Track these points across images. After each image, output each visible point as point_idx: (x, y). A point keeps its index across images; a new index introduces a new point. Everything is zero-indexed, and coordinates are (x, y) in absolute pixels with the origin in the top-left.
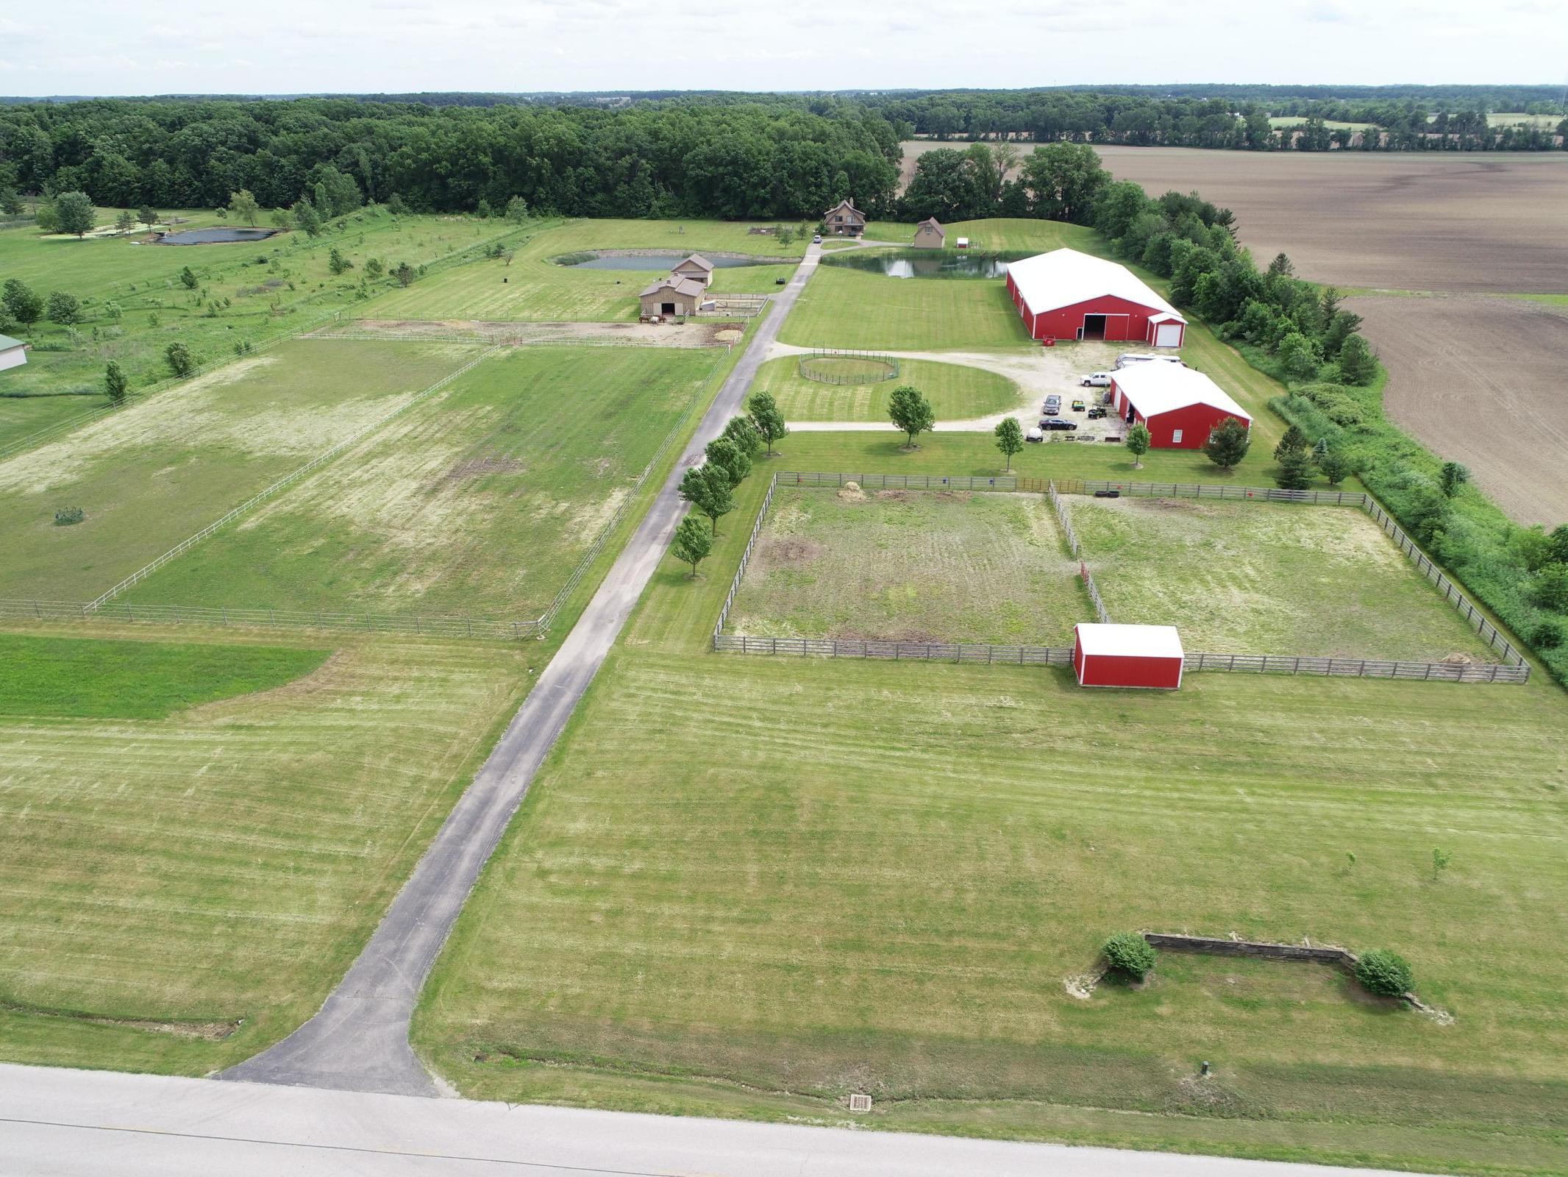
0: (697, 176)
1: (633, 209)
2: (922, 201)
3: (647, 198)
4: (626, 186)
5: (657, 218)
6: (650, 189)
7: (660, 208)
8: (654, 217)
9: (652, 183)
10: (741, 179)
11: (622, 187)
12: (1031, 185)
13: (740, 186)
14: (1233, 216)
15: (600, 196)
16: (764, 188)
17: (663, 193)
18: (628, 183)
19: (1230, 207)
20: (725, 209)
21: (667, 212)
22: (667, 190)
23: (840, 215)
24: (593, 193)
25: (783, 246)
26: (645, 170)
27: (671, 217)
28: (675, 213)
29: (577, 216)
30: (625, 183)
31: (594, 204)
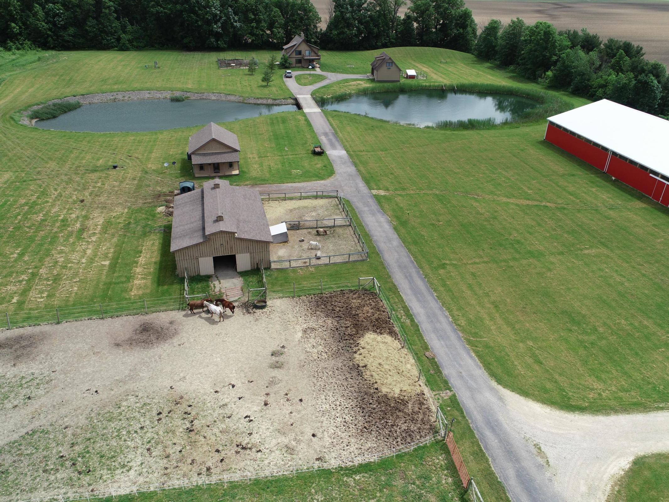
0: (158, 12)
1: (105, 42)
2: (343, 33)
3: (115, 32)
4: (95, 22)
5: (127, 49)
6: (116, 24)
7: (129, 40)
8: (123, 48)
9: (118, 18)
10: (198, 16)
11: (91, 22)
12: (416, 20)
13: (197, 21)
14: (643, 51)
15: (71, 30)
16: (216, 23)
17: (129, 28)
18: (96, 18)
19: (641, 44)
20: (186, 41)
21: (135, 44)
22: (132, 25)
23: (299, 49)
24: (64, 28)
25: (264, 84)
26: (109, 7)
27: (138, 48)
28: (141, 44)
29: (53, 48)
30: (93, 18)
31: (67, 38)
